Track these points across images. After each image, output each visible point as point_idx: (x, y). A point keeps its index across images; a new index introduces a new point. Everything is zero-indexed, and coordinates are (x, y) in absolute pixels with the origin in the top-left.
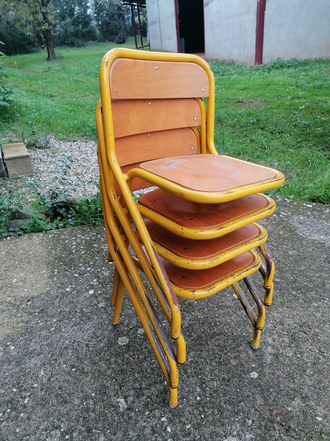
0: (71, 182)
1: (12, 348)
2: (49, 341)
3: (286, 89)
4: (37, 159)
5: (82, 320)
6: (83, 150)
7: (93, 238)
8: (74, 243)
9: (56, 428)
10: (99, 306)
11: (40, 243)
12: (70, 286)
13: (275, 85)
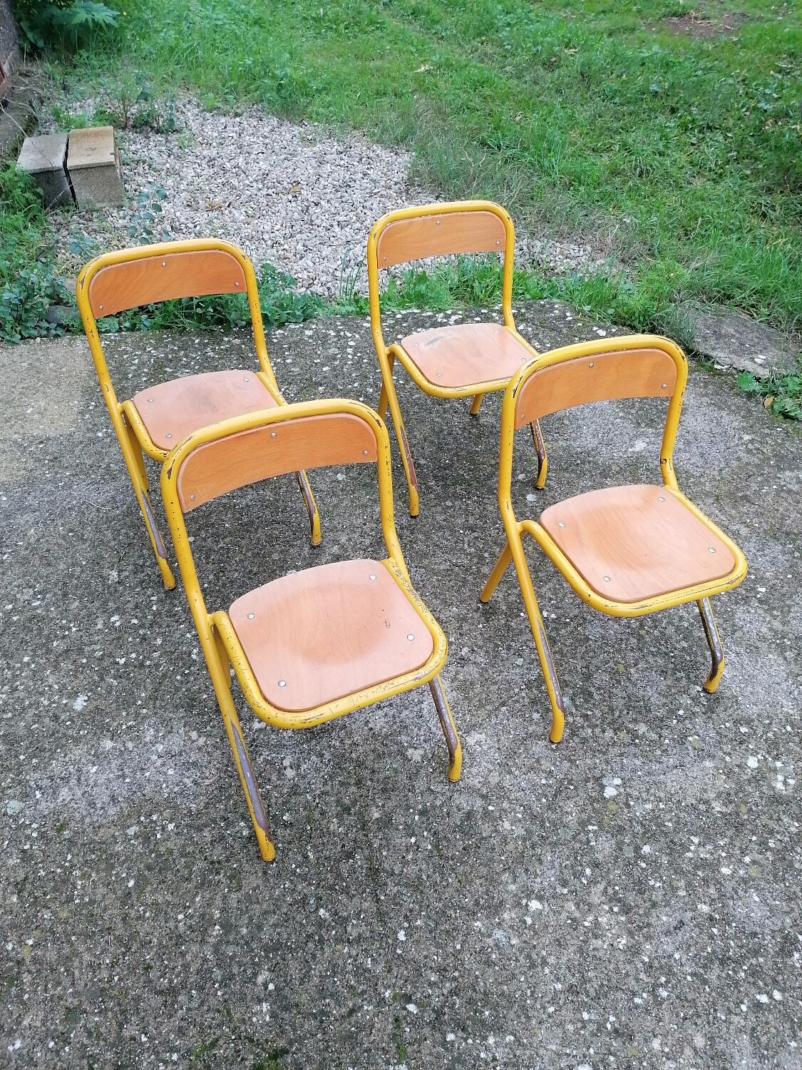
1: (4, 499)
2: (52, 498)
4: (145, 163)
5: (104, 479)
8: (136, 361)
9: (30, 587)
11: (84, 354)
12: (105, 430)
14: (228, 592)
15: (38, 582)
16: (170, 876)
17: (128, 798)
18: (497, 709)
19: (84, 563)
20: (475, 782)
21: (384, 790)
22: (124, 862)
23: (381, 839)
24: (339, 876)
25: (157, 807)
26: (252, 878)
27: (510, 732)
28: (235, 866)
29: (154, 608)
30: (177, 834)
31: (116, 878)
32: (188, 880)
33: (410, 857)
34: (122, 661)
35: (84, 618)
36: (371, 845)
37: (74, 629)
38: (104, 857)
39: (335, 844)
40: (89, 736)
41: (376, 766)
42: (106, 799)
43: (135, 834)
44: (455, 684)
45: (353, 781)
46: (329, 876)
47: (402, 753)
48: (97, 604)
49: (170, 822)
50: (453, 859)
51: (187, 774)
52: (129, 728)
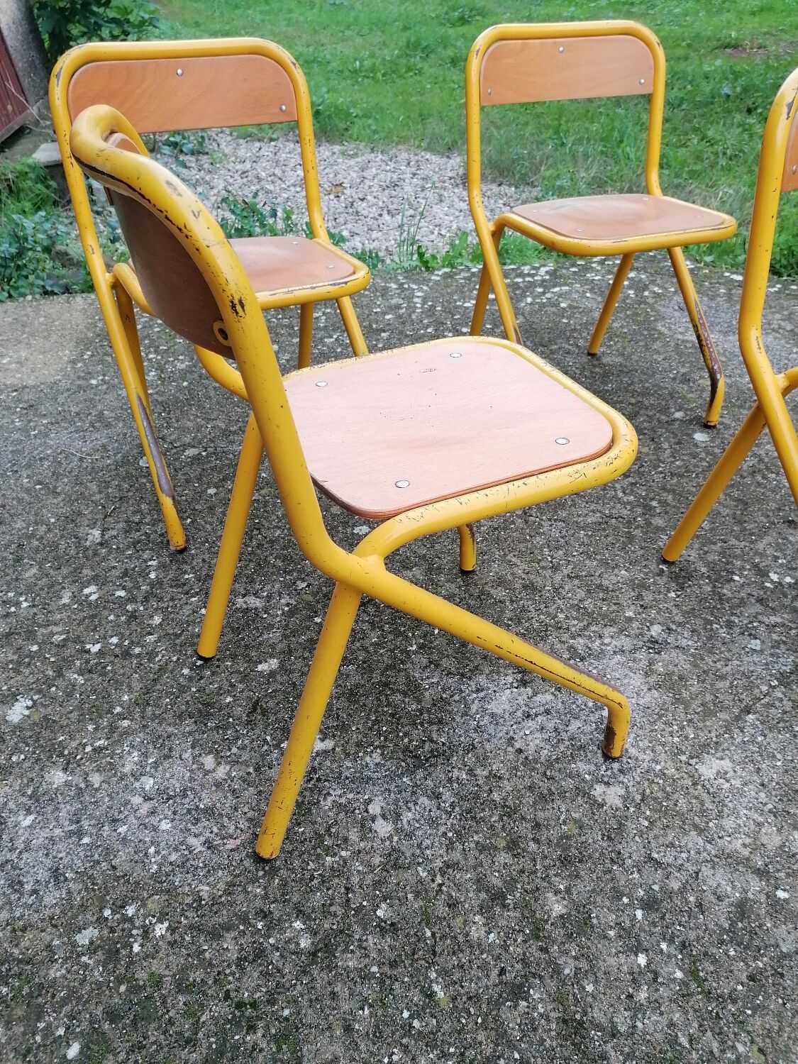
2: (19, 447)
16: (154, 1035)
17: (85, 873)
18: (738, 718)
19: (53, 520)
20: (737, 844)
21: (565, 861)
22: (64, 1002)
23: (576, 958)
24: (501, 1035)
25: (135, 892)
26: (323, 1040)
27: (774, 756)
28: (286, 1012)
29: (153, 575)
30: (172, 944)
31: (45, 1037)
32: (191, 1042)
33: (642, 995)
34: (95, 648)
35: (42, 589)
36: (557, 971)
37: (25, 605)
38: (26, 990)
39: (484, 967)
40: (26, 765)
41: (540, 814)
42: (43, 875)
43: (91, 943)
44: (652, 679)
45: (502, 844)
46: (481, 1036)
47: (582, 791)
48: (65, 571)
49: (160, 921)
50: (734, 1001)
51: (194, 829)
52: (98, 750)
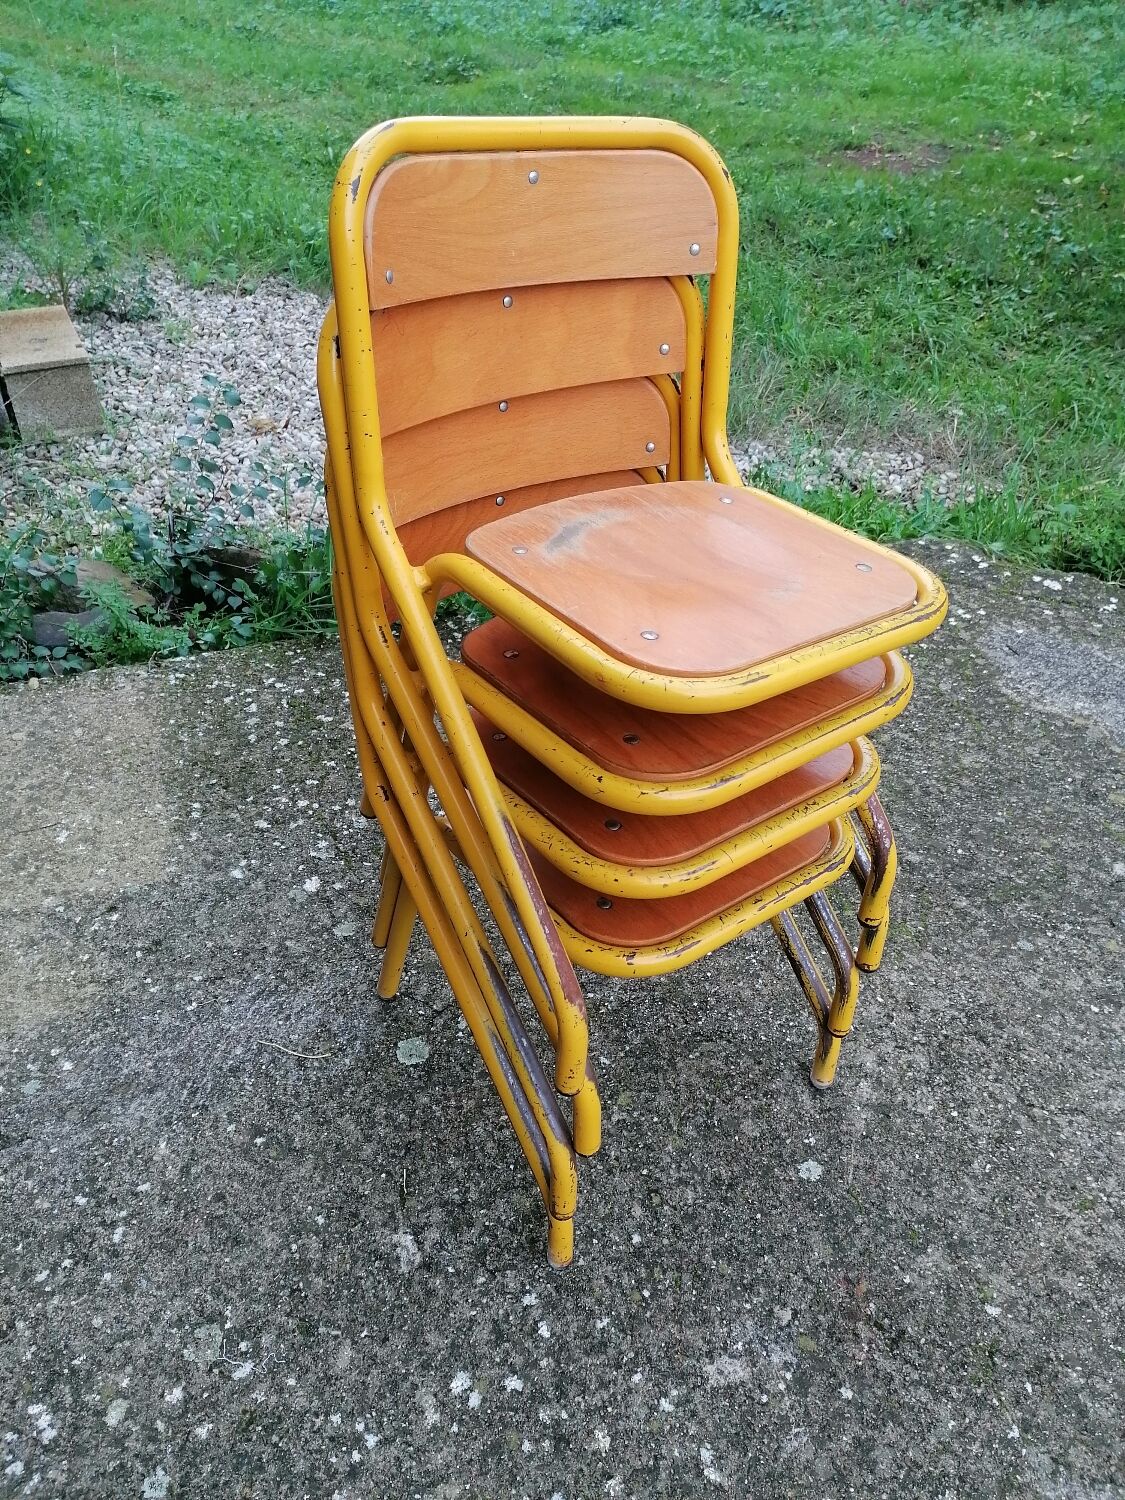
0: (236, 459)
1: (68, 1066)
2: (182, 1047)
3: (1023, 99)
4: (116, 365)
5: (284, 980)
6: (277, 332)
7: (317, 692)
8: (254, 708)
9: (211, 1320)
10: (339, 932)
11: (140, 703)
12: (243, 863)
13: (983, 83)
14: (695, 1248)
15: (227, 1301)
19: (321, 1220)
